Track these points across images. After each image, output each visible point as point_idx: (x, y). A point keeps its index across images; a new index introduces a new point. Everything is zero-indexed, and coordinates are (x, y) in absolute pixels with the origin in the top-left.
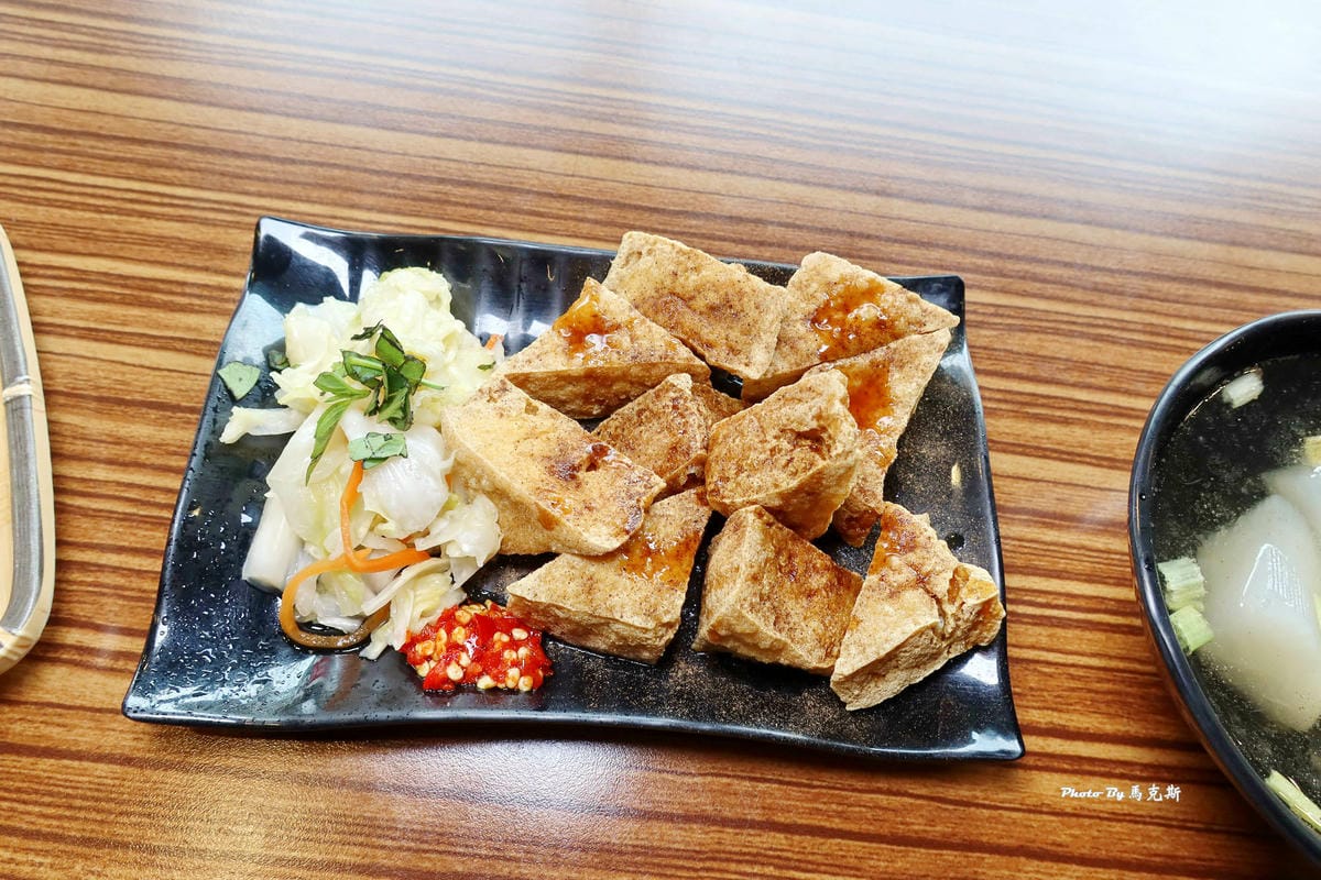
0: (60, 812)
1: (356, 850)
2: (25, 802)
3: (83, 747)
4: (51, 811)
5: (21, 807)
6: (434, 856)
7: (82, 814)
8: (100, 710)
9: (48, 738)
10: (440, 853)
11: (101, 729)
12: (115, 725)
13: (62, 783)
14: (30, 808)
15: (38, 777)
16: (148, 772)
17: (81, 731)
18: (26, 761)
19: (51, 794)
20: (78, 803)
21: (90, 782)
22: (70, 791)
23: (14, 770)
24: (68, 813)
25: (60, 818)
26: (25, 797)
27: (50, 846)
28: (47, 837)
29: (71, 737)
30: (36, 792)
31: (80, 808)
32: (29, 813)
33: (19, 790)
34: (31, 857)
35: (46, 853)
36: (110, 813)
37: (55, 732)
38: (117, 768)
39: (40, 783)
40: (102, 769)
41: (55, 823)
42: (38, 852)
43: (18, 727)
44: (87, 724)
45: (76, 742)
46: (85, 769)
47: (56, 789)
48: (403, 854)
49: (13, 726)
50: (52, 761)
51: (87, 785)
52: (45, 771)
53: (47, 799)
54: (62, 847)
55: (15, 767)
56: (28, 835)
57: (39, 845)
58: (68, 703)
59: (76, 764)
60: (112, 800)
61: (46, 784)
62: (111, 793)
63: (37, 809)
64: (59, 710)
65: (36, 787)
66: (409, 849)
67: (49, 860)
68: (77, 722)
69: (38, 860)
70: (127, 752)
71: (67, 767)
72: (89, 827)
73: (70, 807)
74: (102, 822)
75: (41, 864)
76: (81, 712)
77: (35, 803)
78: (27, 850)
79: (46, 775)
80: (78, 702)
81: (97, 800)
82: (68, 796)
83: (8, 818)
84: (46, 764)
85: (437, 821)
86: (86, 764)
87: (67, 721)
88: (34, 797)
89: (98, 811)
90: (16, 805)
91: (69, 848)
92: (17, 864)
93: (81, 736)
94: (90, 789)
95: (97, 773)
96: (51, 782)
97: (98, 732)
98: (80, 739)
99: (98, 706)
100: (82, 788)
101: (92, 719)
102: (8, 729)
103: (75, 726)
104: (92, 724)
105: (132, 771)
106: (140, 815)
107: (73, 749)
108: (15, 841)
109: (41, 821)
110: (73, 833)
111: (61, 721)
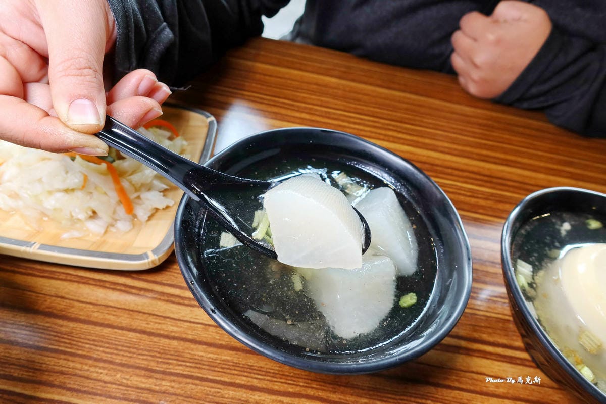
0: (112, 351)
1: (245, 378)
2: (96, 346)
3: (124, 325)
4: (108, 350)
5: (94, 348)
6: (280, 384)
7: (122, 353)
8: (132, 311)
9: (109, 320)
10: (282, 383)
11: (132, 318)
12: (139, 317)
13: (114, 339)
14: (98, 348)
15: (103, 335)
16: (152, 338)
17: (123, 318)
18: (98, 328)
19: (108, 343)
20: (120, 348)
21: (126, 340)
22: (117, 343)
23: (92, 332)
24: (115, 352)
25: (112, 354)
26: (96, 343)
27: (106, 365)
28: (105, 361)
29: (119, 320)
30: (102, 342)
31: (121, 350)
32: (98, 351)
33: (94, 340)
34: (97, 370)
35: (104, 368)
36: (134, 353)
37: (112, 318)
38: (138, 335)
39: (104, 338)
40: (132, 335)
41: (109, 356)
42: (100, 368)
43: (96, 314)
44: (126, 315)
45: (121, 323)
46: (124, 334)
47: (111, 341)
48: (266, 382)
49: (94, 314)
50: (110, 329)
51: (124, 341)
52: (107, 333)
53: (107, 345)
54: (111, 366)
55: (93, 330)
56: (96, 360)
57: (101, 364)
58: (119, 306)
59: (120, 332)
60: (136, 348)
61: (107, 339)
62: (136, 345)
63: (101, 349)
64: (115, 309)
65: (102, 340)
66: (268, 380)
67: (105, 371)
68: (121, 314)
69: (100, 371)
70: (143, 328)
71: (116, 333)
72: (125, 359)
73: (117, 350)
74: (131, 357)
75: (101, 373)
76: (124, 311)
77: (101, 347)
78: (96, 366)
79: (107, 335)
80: (123, 306)
81: (130, 347)
82: (116, 345)
83: (88, 352)
84: (107, 331)
85: (280, 369)
86: (124, 332)
87: (118, 314)
88: (100, 344)
89: (130, 352)
90: (92, 347)
91: (114, 367)
92: (91, 372)
93: (124, 320)
94: (126, 343)
95: (130, 336)
96: (109, 338)
97: (131, 319)
98: (123, 321)
99: (131, 309)
100: (122, 342)
101: (129, 314)
102: (91, 315)
103: (121, 316)
104: (129, 316)
105: (145, 337)
106: (147, 355)
107: (120, 325)
108: (90, 362)
109: (103, 354)
110: (117, 361)
111: (115, 313)
